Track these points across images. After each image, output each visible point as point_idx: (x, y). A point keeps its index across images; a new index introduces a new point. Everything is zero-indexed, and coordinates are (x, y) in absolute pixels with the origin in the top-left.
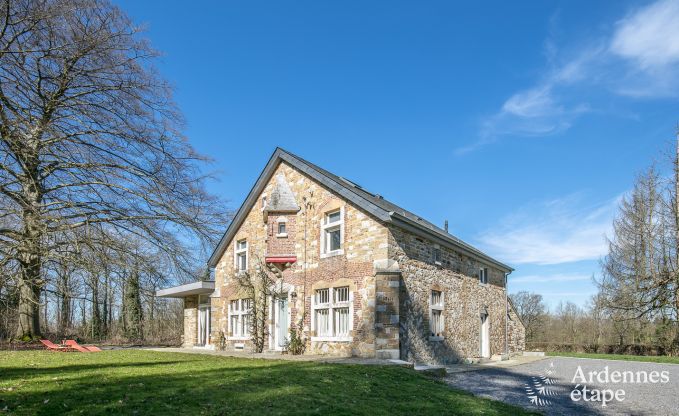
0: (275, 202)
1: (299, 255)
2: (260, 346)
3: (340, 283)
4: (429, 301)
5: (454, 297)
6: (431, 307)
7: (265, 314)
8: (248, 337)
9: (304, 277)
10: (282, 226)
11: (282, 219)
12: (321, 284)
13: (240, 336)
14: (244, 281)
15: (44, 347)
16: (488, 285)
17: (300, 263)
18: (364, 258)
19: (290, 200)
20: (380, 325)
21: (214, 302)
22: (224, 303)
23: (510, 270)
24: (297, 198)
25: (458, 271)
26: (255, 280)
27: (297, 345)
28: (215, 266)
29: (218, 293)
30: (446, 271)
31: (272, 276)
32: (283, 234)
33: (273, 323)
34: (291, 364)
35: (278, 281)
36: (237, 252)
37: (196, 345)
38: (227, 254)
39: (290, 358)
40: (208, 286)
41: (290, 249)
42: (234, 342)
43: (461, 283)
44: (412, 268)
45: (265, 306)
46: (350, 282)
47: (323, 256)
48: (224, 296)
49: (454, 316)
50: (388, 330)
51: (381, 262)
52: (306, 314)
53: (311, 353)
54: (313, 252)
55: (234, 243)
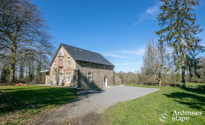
0: (60, 55)
1: (64, 66)
2: (58, 84)
3: (69, 72)
4: (87, 75)
5: (95, 74)
6: (88, 76)
7: (59, 78)
8: (56, 82)
9: (65, 70)
10: (61, 60)
11: (61, 58)
12: (67, 72)
13: (55, 82)
14: (55, 70)
15: (15, 85)
16: (107, 70)
17: (64, 67)
18: (73, 67)
19: (63, 54)
20: (74, 80)
21: (50, 74)
22: (52, 75)
23: (114, 66)
24: (64, 54)
25: (97, 68)
26: (57, 70)
27: (63, 84)
28: (51, 66)
29: (51, 72)
30: (93, 68)
31: (60, 70)
32: (61, 61)
33: (60, 79)
34: (62, 88)
35: (61, 71)
36: (54, 64)
37: (48, 84)
38: (53, 64)
39: (62, 87)
40: (49, 71)
41: (63, 64)
42: (54, 83)
43: (97, 71)
44: (82, 69)
45: (59, 76)
46: (71, 72)
47: (67, 66)
48: (52, 73)
49: (95, 78)
50: (76, 81)
51: (75, 68)
52: (65, 78)
53: (65, 86)
54: (66, 65)
55: (54, 62)
